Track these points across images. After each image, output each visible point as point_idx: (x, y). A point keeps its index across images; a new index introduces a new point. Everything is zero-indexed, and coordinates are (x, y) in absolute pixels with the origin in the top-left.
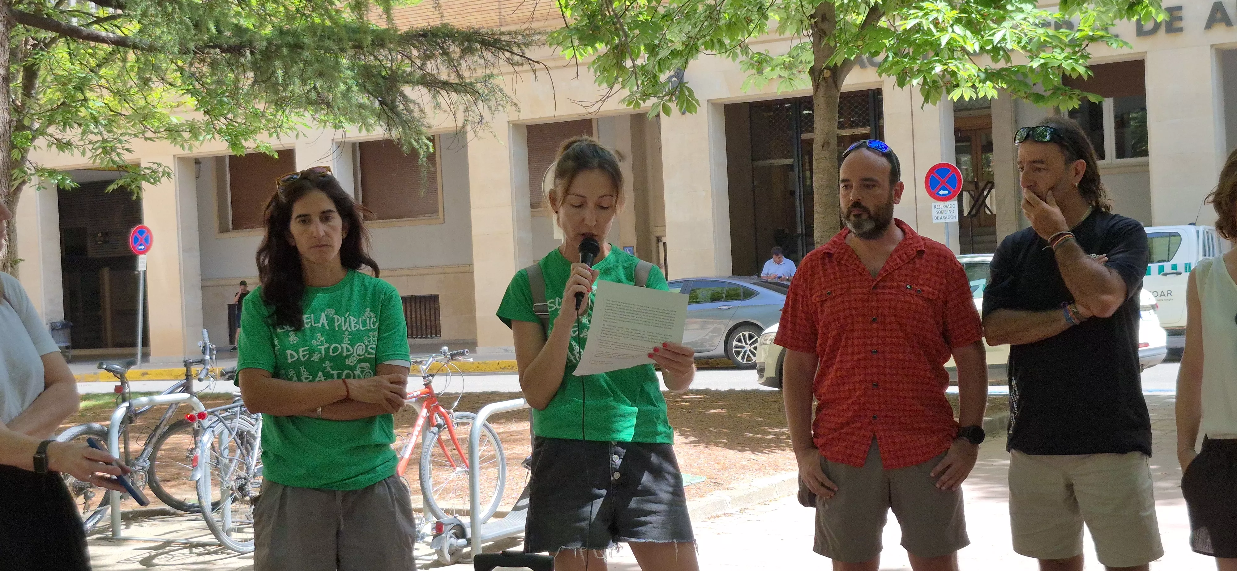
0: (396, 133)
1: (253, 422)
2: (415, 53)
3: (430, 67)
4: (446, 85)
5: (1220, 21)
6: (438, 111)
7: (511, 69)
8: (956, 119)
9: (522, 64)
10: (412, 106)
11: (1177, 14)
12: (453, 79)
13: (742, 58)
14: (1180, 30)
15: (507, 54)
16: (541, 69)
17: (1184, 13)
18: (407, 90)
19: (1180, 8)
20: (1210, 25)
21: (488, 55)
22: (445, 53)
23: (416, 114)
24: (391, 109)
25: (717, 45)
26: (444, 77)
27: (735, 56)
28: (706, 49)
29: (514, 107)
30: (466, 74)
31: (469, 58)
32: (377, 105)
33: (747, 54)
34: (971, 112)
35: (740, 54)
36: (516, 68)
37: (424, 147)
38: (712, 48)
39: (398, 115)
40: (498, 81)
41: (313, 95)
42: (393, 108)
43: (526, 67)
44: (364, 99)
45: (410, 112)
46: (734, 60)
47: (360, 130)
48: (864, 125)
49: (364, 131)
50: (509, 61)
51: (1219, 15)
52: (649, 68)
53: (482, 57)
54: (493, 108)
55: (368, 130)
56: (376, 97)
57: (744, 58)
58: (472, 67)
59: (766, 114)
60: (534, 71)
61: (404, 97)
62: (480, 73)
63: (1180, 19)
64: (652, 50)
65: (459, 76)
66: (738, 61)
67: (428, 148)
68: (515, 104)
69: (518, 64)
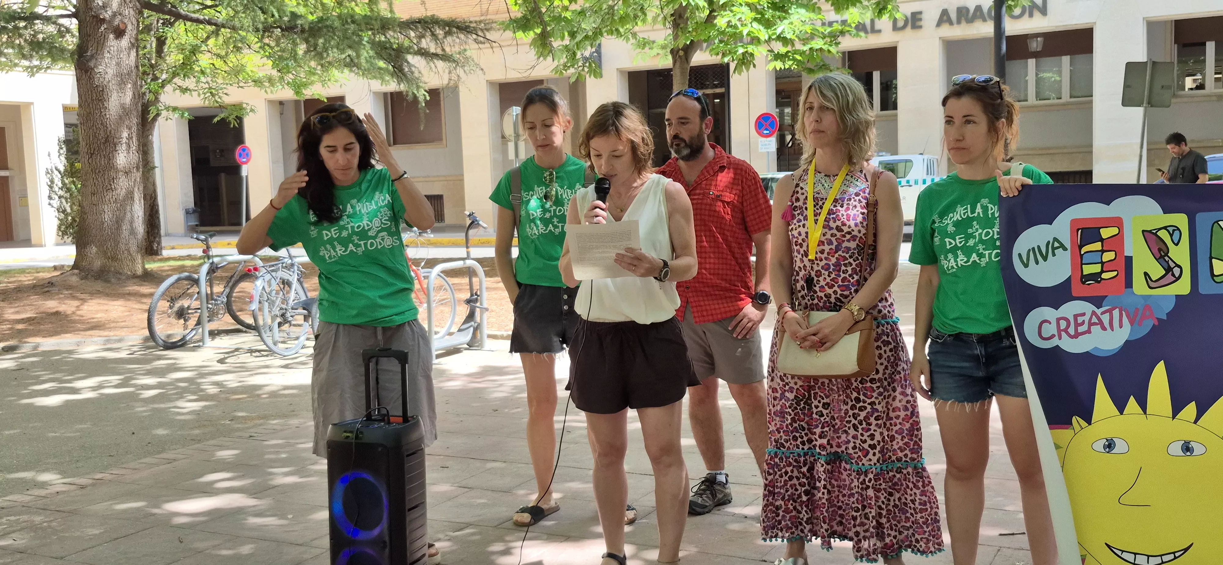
0: (403, 87)
1: (291, 273)
2: (412, 34)
3: (424, 44)
4: (436, 55)
5: (946, 21)
6: (431, 73)
7: (476, 46)
8: (776, 84)
9: (484, 43)
10: (413, 69)
11: (918, 16)
12: (439, 51)
13: (632, 41)
14: (920, 27)
15: (474, 36)
16: (497, 47)
17: (924, 16)
18: (409, 58)
19: (920, 13)
20: (939, 25)
21: (462, 36)
22: (433, 35)
23: (416, 74)
24: (400, 71)
25: (615, 33)
26: (432, 50)
27: (628, 39)
28: (608, 35)
29: (481, 71)
30: (448, 49)
31: (449, 39)
32: (391, 67)
33: (636, 39)
34: (790, 79)
35: (631, 38)
36: (480, 45)
37: (422, 95)
38: (612, 34)
39: (404, 75)
40: (468, 53)
41: (348, 60)
42: (401, 70)
43: (487, 45)
44: (381, 64)
45: (412, 73)
46: (627, 42)
47: (382, 85)
48: (721, 87)
49: (384, 85)
50: (475, 40)
51: (945, 18)
52: (571, 47)
53: (458, 37)
54: (468, 72)
55: (386, 85)
56: (389, 62)
57: (634, 41)
58: (452, 45)
59: (658, 79)
60: (492, 48)
61: (408, 63)
62: (457, 49)
63: (920, 20)
64: (573, 35)
65: (443, 50)
66: (630, 43)
67: (425, 97)
68: (482, 69)
69: (481, 43)
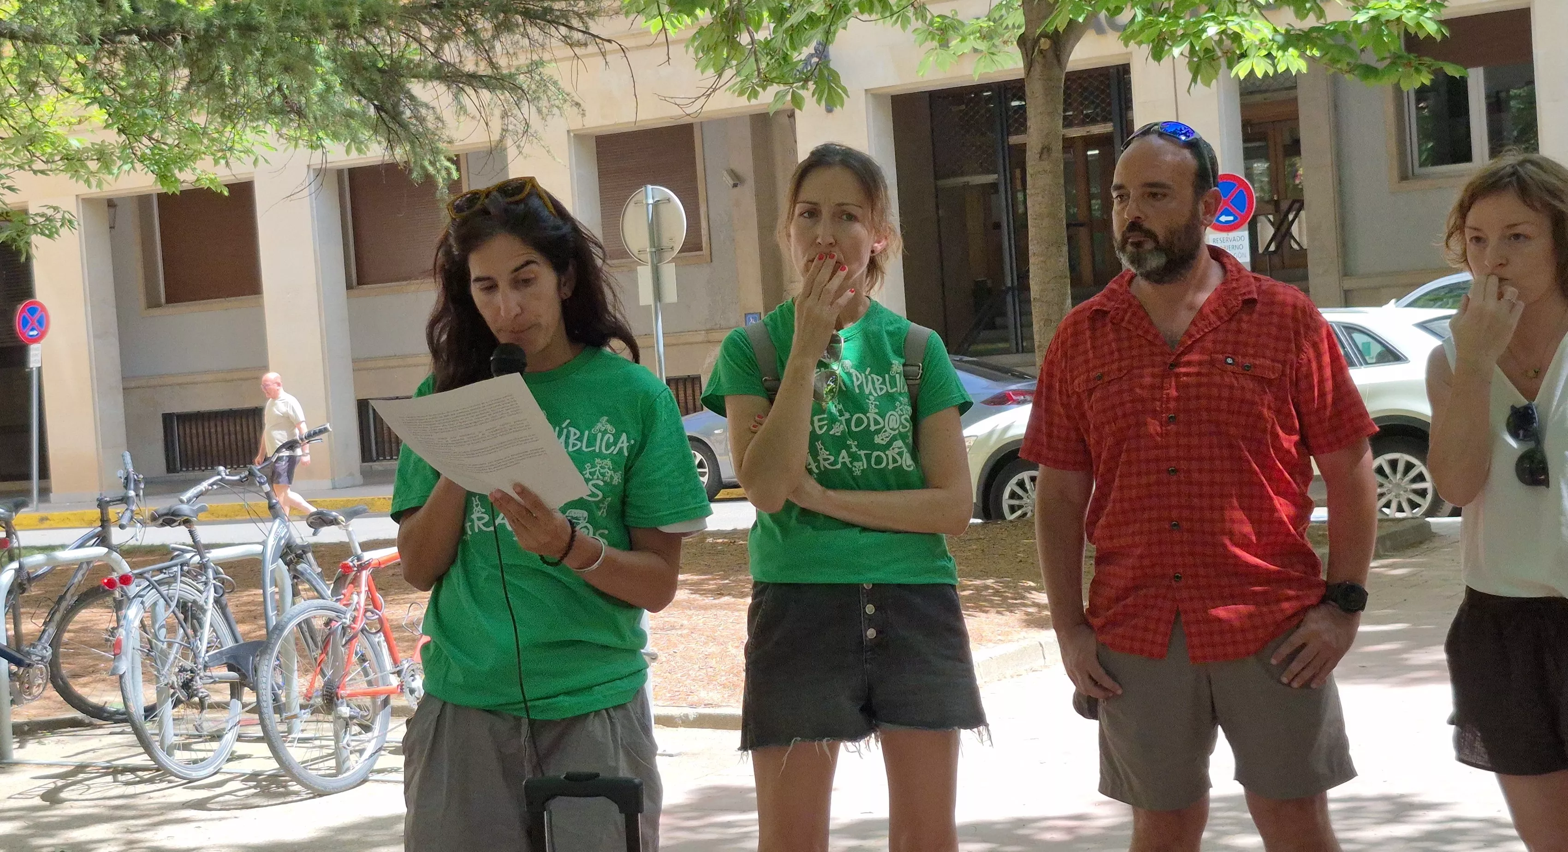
0: (400, 154)
1: (201, 587)
2: (426, 32)
3: (449, 52)
4: (473, 79)
6: (462, 118)
7: (569, 52)
8: (1245, 108)
9: (586, 45)
10: (423, 111)
12: (483, 69)
13: (916, 23)
15: (563, 30)
16: (614, 51)
18: (416, 87)
21: (534, 32)
22: (471, 31)
23: (431, 123)
24: (393, 118)
25: (878, 7)
26: (469, 67)
27: (905, 21)
28: (862, 12)
29: (575, 109)
30: (503, 62)
31: (506, 38)
32: (372, 111)
34: (1267, 95)
36: (577, 50)
37: (443, 171)
38: (871, 10)
39: (404, 126)
40: (549, 70)
41: (277, 100)
42: (396, 116)
43: (592, 49)
44: (353, 103)
45: (422, 120)
46: (904, 27)
47: (348, 152)
48: (1105, 120)
49: (354, 153)
50: (565, 39)
52: (777, 43)
53: (525, 35)
54: (544, 111)
55: (359, 150)
56: (370, 100)
57: (920, 23)
58: (511, 51)
59: (955, 109)
60: (604, 54)
61: (412, 98)
62: (523, 60)
64: (780, 16)
65: (491, 64)
66: (910, 28)
67: (449, 174)
68: (577, 105)
69: (579, 44)
